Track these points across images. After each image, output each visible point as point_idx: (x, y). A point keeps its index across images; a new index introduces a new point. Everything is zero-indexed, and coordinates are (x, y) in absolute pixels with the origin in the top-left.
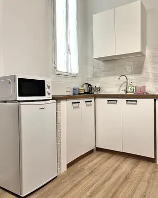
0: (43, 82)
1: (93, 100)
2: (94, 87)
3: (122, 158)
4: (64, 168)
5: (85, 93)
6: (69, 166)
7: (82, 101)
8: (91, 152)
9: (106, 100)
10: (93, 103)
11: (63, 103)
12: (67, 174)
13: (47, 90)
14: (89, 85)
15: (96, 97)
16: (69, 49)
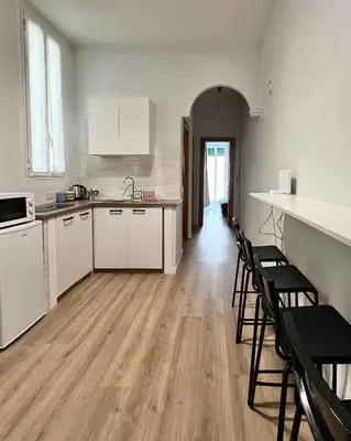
0: (24, 199)
1: (90, 210)
2: (89, 190)
3: (127, 276)
5: (76, 199)
7: (76, 215)
9: (108, 210)
10: (90, 215)
11: (52, 222)
13: (29, 208)
14: (81, 187)
15: (93, 206)
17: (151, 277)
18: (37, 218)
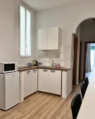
0: (14, 64)
1: (37, 70)
2: (38, 62)
3: (48, 95)
4: (22, 100)
5: (34, 65)
6: (25, 99)
7: (32, 71)
8: (36, 93)
9: (42, 70)
10: (37, 71)
11: (23, 73)
12: (24, 102)
13: (16, 67)
14: (36, 61)
15: (38, 68)
16: (26, 45)
17: (57, 97)
18: (18, 71)
